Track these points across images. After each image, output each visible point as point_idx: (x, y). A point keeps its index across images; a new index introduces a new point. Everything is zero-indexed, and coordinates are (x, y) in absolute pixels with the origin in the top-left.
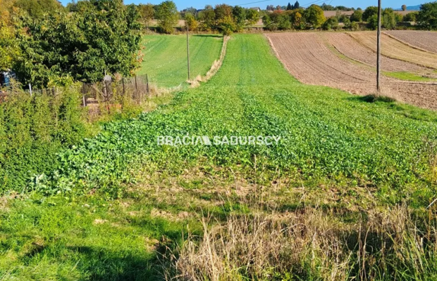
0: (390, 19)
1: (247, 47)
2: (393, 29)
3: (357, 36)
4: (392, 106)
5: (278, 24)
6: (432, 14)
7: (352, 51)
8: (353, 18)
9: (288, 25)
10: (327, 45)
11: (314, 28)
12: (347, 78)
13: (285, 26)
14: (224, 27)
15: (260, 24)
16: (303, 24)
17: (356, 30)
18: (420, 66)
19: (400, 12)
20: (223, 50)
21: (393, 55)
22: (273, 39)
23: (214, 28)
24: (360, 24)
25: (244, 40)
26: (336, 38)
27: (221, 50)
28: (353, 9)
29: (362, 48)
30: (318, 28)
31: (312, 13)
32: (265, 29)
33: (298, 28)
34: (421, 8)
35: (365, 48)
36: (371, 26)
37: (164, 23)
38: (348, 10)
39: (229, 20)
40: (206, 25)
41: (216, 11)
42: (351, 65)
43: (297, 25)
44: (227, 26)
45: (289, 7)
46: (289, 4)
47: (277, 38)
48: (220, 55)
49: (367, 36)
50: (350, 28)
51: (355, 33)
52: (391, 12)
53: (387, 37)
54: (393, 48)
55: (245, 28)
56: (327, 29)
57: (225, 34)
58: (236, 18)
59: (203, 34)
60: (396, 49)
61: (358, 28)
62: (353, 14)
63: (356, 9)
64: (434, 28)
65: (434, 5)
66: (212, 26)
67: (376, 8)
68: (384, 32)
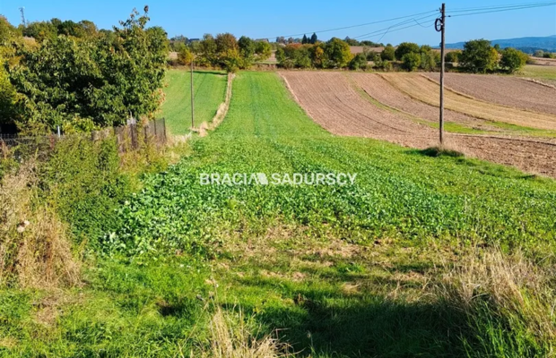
0: (428, 59)
1: (257, 87)
2: (432, 70)
3: (390, 77)
4: (460, 161)
5: (295, 61)
6: (478, 54)
7: (385, 96)
8: (384, 56)
9: (306, 61)
10: (355, 87)
11: (338, 67)
12: (384, 128)
13: (303, 63)
14: (228, 62)
15: (273, 59)
16: (325, 61)
17: (388, 70)
18: (468, 115)
20: (229, 91)
22: (289, 78)
23: (214, 63)
24: (394, 64)
25: (253, 79)
26: (367, 79)
27: (225, 91)
28: (382, 45)
29: (397, 92)
30: (344, 67)
31: (336, 48)
32: (278, 66)
33: (319, 67)
34: (465, 47)
35: (400, 94)
36: (407, 67)
38: (377, 46)
39: (234, 53)
40: (204, 59)
41: (217, 42)
42: (387, 114)
43: (318, 62)
44: (232, 61)
45: (305, 40)
46: (305, 37)
47: (294, 78)
48: (224, 97)
49: (400, 78)
50: (381, 68)
51: (388, 74)
52: (429, 49)
53: (426, 80)
54: (433, 92)
55: (253, 65)
56: (354, 69)
57: (229, 71)
58: (243, 51)
59: (201, 69)
60: (437, 95)
61: (391, 68)
62: (383, 52)
63: (385, 45)
64: (481, 71)
65: (481, 43)
66: (212, 60)
67: (411, 45)
68: (423, 74)
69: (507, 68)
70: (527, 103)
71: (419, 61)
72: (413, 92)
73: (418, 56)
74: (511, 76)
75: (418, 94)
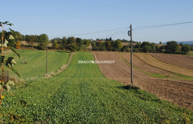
0: (153, 48)
1: (82, 58)
2: (154, 52)
3: (137, 55)
5: (99, 48)
6: (172, 46)
7: (134, 62)
8: (136, 47)
9: (104, 48)
10: (123, 59)
11: (117, 50)
12: (129, 75)
13: (103, 49)
14: (72, 48)
15: (90, 47)
16: (112, 48)
17: (137, 52)
18: (166, 71)
19: (158, 45)
20: (70, 59)
21: (154, 65)
22: (96, 55)
25: (82, 55)
26: (128, 55)
27: (69, 59)
28: (137, 42)
29: (139, 61)
30: (119, 50)
31: (116, 43)
32: (93, 50)
33: (109, 50)
34: (167, 43)
35: (141, 61)
36: (144, 51)
37: (41, 45)
38: (135, 42)
39: (74, 44)
40: (63, 47)
41: (68, 40)
42: (133, 69)
43: (109, 48)
44: (73, 47)
45: (107, 40)
46: (107, 38)
47: (99, 54)
48: (68, 61)
49: (141, 55)
50: (134, 51)
51: (137, 54)
52: (154, 44)
53: (152, 56)
54: (154, 61)
55: (82, 49)
56: (123, 51)
57: (72, 51)
58: (78, 43)
59: (61, 51)
60: (155, 62)
61: (138, 51)
62: (136, 45)
64: (173, 53)
65: (173, 42)
66: (66, 47)
67: (147, 42)
68: (150, 54)
69: (184, 52)
70: (190, 66)
71: (149, 49)
72: (146, 61)
73: (149, 47)
74: (185, 55)
75: (148, 62)
